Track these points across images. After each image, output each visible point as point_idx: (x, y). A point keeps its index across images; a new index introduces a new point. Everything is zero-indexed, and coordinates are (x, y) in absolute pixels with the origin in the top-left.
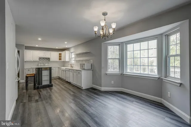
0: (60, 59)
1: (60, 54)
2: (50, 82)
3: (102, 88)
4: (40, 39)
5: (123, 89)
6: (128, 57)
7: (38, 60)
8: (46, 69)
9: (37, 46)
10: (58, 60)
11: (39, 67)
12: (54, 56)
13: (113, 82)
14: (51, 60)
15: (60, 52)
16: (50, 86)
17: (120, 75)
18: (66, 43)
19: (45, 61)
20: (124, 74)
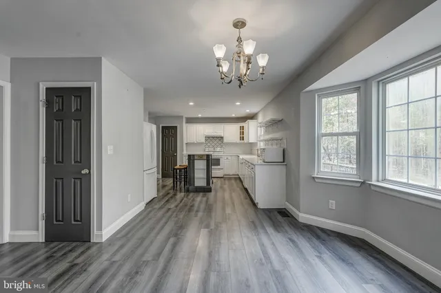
0: (242, 138)
1: (242, 128)
2: (208, 183)
3: (301, 215)
4: (191, 104)
5: (368, 232)
6: (389, 127)
7: (203, 141)
8: (201, 157)
9: (200, 116)
10: (238, 141)
11: (207, 153)
12: (230, 132)
13: (333, 204)
14: (225, 141)
15: (242, 124)
16: (206, 190)
17: (359, 185)
18: (238, 104)
19: (215, 142)
20: (370, 184)
